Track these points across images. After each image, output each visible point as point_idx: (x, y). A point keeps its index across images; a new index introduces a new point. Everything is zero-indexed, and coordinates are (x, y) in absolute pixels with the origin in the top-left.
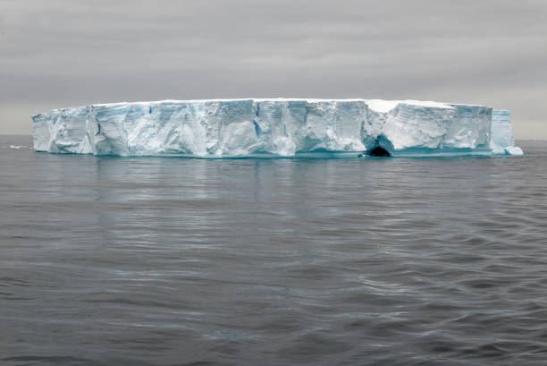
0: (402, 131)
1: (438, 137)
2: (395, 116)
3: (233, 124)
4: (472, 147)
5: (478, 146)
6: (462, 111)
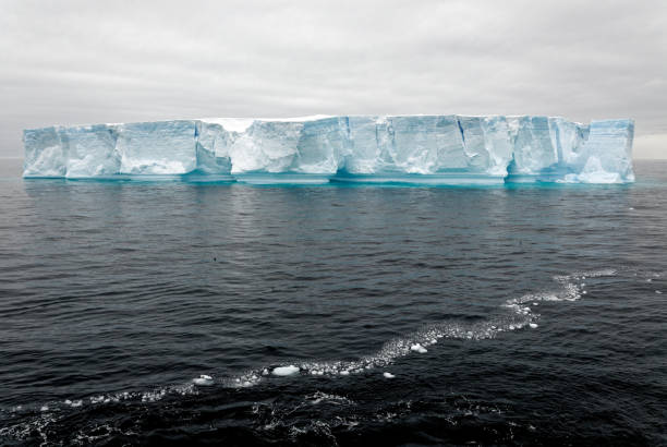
0: (249, 152)
1: (281, 158)
2: (250, 135)
3: (47, 149)
4: (423, 172)
5: (441, 170)
6: (414, 123)
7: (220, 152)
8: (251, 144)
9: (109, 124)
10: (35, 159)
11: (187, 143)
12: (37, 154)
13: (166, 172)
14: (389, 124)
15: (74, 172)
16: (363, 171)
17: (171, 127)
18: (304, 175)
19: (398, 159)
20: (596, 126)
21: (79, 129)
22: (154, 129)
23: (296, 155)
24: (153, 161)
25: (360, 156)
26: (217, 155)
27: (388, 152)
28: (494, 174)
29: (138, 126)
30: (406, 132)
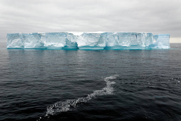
0: (83, 41)
1: (94, 43)
2: (82, 36)
3: (15, 39)
4: (127, 46)
5: (131, 46)
6: (124, 34)
7: (72, 41)
8: (83, 39)
9: (39, 33)
10: (11, 43)
11: (63, 38)
12: (11, 41)
13: (58, 46)
14: (117, 34)
15: (28, 46)
16: (111, 46)
17: (60, 34)
18: (99, 47)
19: (120, 43)
20: (160, 35)
21: (28, 34)
22: (55, 34)
23: (98, 42)
24: (54, 43)
25: (110, 42)
26: (72, 42)
27: (117, 41)
28: (143, 46)
29: (50, 33)
30: (122, 36)
